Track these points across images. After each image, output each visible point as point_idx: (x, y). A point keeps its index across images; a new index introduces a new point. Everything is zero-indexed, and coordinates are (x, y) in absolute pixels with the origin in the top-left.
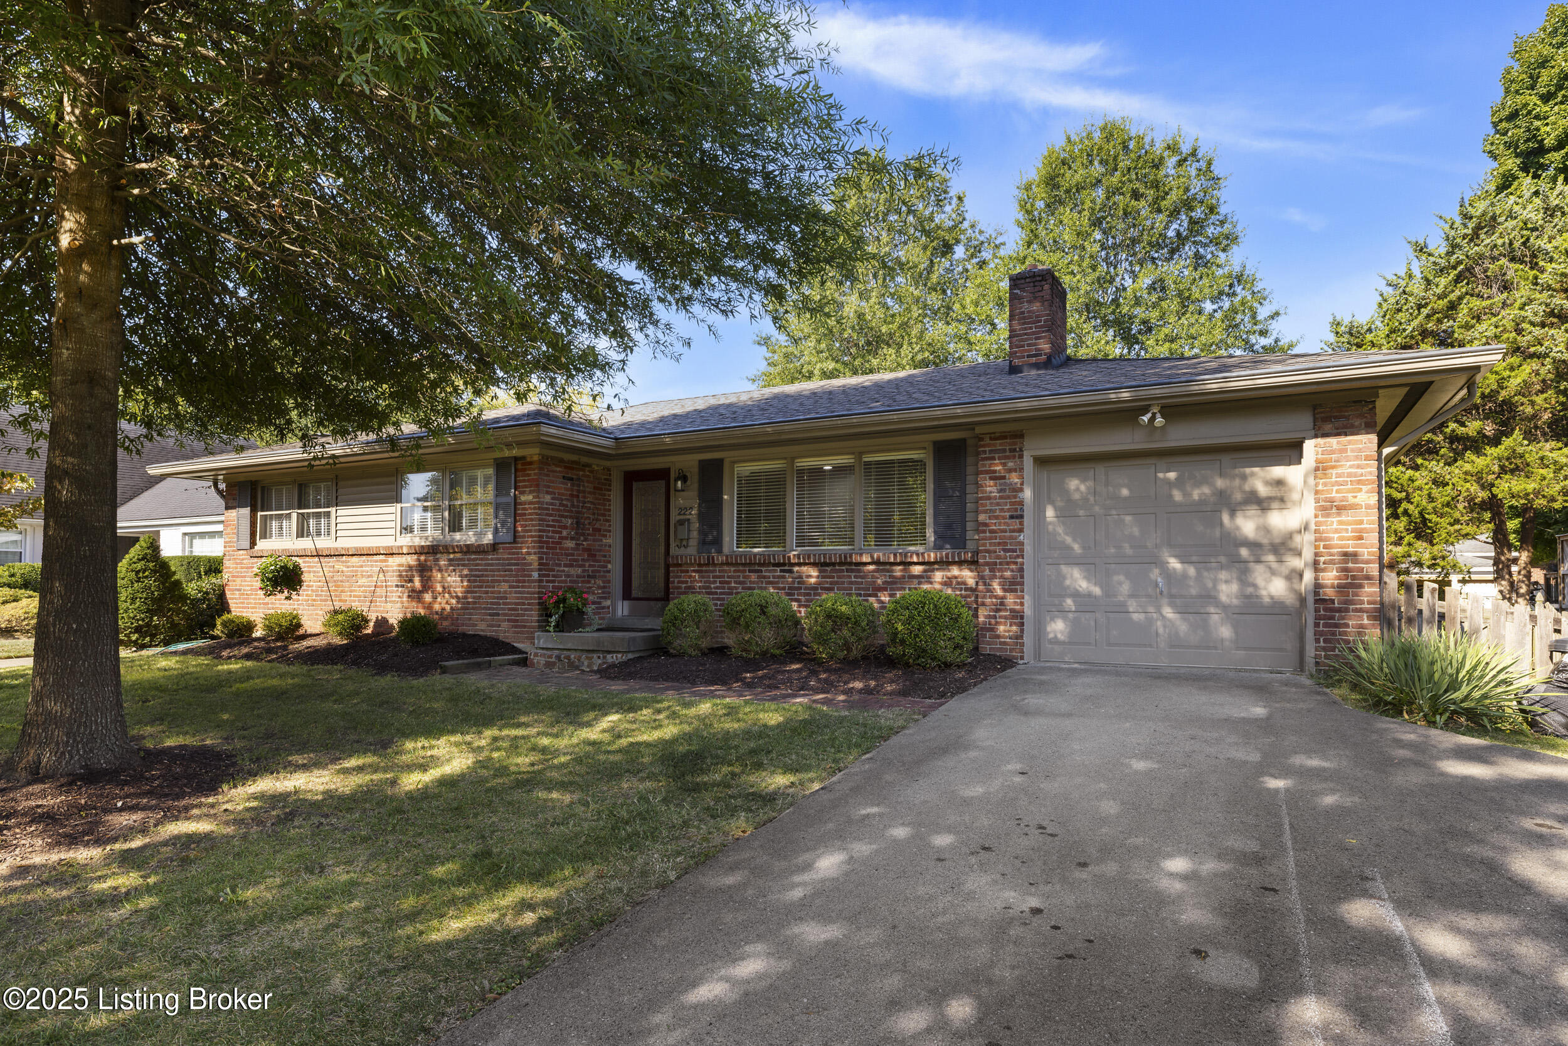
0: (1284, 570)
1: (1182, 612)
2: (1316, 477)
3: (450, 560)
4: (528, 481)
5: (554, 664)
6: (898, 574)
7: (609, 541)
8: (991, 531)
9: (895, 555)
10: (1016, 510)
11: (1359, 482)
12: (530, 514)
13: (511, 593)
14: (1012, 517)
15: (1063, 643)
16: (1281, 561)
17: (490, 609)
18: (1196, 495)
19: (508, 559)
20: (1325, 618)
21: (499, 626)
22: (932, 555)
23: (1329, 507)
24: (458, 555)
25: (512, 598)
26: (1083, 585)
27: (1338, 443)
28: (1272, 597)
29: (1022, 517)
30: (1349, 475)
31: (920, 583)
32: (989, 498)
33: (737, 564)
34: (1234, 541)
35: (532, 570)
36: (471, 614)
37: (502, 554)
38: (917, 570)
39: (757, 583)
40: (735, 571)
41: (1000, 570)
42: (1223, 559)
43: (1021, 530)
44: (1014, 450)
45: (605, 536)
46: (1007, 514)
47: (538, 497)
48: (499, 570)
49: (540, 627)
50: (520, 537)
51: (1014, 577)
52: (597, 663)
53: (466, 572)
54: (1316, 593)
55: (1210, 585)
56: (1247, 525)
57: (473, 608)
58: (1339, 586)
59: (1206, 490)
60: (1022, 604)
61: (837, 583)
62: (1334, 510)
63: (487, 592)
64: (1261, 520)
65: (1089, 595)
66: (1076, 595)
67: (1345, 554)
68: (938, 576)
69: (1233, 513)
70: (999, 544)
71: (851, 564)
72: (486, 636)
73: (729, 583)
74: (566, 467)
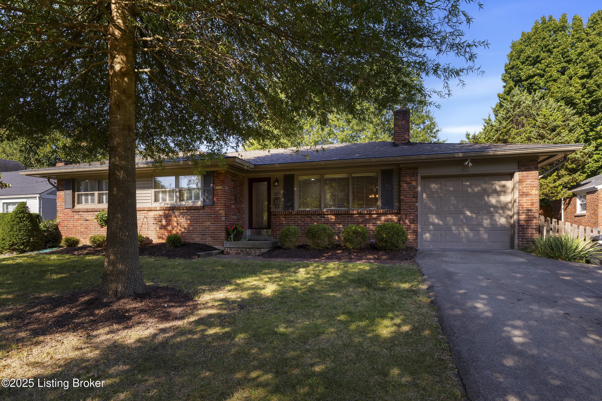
0: (505, 215)
1: (471, 230)
2: (519, 185)
3: (181, 213)
4: (220, 181)
5: (240, 253)
6: (368, 218)
7: (243, 206)
8: (406, 202)
9: (367, 211)
10: (415, 195)
11: (533, 187)
12: (220, 194)
13: (211, 226)
14: (413, 197)
15: (429, 241)
16: (504, 213)
17: (201, 232)
18: (476, 190)
19: (210, 212)
20: (521, 231)
21: (206, 239)
22: (382, 211)
23: (523, 194)
24: (185, 211)
25: (212, 228)
26: (436, 221)
27: (526, 174)
28: (501, 225)
29: (417, 197)
30: (530, 184)
31: (376, 221)
32: (405, 190)
33: (301, 215)
34: (489, 205)
35: (222, 217)
36: (192, 235)
37: (207, 210)
38: (375, 216)
39: (310, 222)
40: (300, 217)
41: (409, 216)
42: (485, 212)
43: (417, 202)
44: (415, 173)
45: (243, 204)
46: (412, 196)
47: (224, 187)
48: (206, 217)
49: (226, 239)
50: (216, 203)
51: (413, 218)
52: (258, 252)
53: (189, 217)
54: (519, 223)
55: (481, 220)
56: (493, 200)
57: (193, 232)
58: (526, 221)
59: (479, 188)
60: (417, 228)
61: (343, 221)
62: (525, 196)
63: (200, 226)
64: (498, 199)
65: (438, 224)
66: (434, 224)
67: (528, 210)
68: (383, 218)
69: (488, 196)
70: (409, 207)
71: (349, 214)
72: (200, 244)
73: (298, 222)
74: (232, 176)
